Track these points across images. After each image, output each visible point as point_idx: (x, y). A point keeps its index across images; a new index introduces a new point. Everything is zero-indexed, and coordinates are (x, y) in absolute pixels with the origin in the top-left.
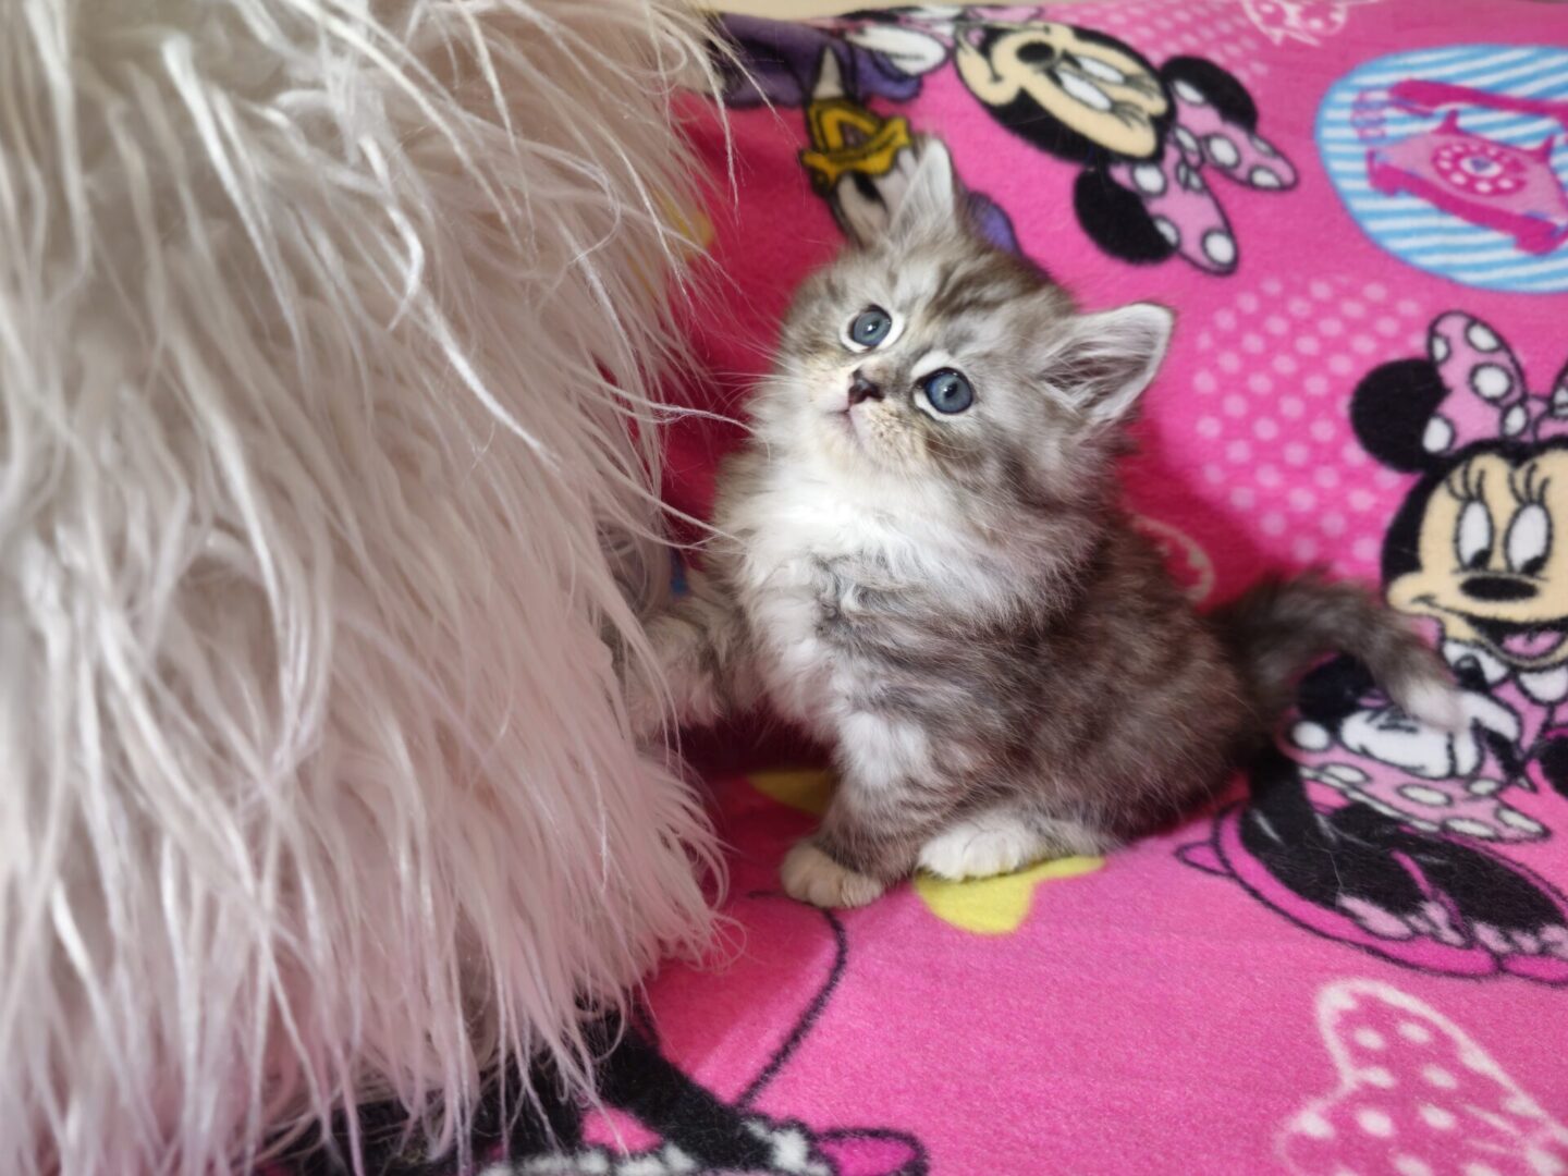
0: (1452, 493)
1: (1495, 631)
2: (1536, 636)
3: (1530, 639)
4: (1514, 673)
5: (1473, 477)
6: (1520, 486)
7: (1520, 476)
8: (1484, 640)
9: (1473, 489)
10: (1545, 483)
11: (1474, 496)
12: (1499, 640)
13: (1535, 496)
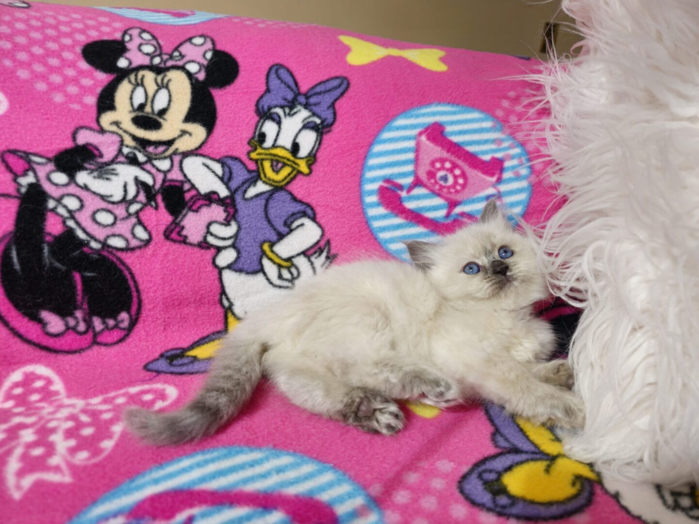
0: (130, 82)
1: (143, 144)
2: (158, 147)
3: (156, 148)
4: (150, 160)
5: (140, 77)
6: (159, 81)
7: (159, 78)
8: (139, 147)
9: (139, 81)
10: (169, 81)
11: (140, 84)
12: (144, 148)
13: (165, 85)
